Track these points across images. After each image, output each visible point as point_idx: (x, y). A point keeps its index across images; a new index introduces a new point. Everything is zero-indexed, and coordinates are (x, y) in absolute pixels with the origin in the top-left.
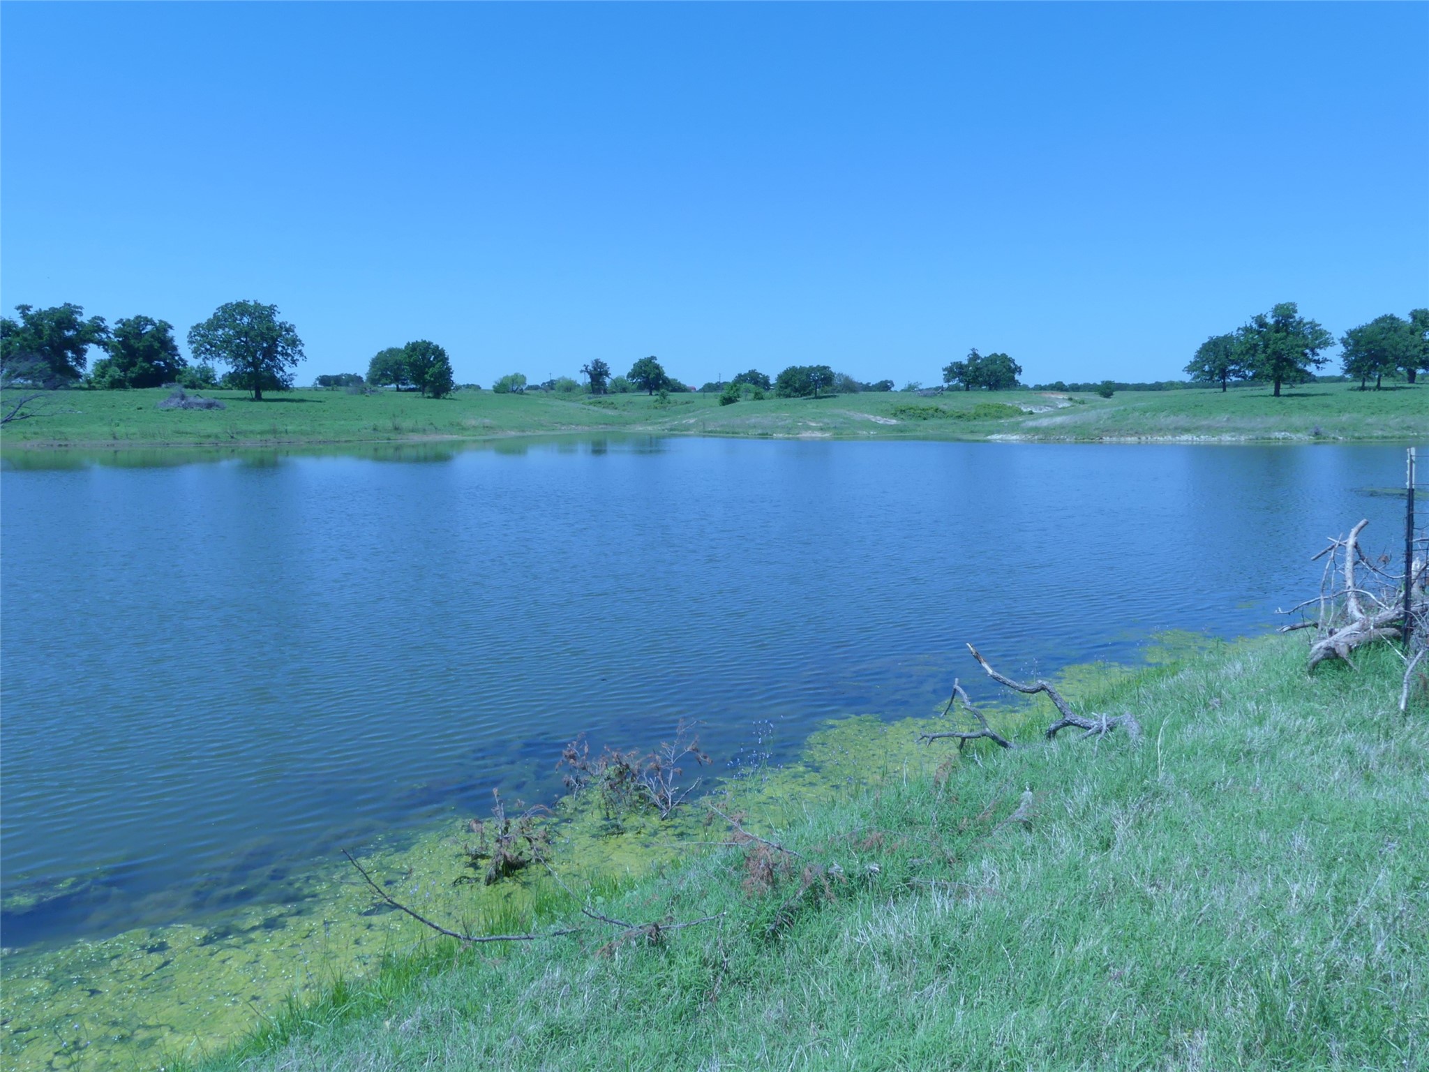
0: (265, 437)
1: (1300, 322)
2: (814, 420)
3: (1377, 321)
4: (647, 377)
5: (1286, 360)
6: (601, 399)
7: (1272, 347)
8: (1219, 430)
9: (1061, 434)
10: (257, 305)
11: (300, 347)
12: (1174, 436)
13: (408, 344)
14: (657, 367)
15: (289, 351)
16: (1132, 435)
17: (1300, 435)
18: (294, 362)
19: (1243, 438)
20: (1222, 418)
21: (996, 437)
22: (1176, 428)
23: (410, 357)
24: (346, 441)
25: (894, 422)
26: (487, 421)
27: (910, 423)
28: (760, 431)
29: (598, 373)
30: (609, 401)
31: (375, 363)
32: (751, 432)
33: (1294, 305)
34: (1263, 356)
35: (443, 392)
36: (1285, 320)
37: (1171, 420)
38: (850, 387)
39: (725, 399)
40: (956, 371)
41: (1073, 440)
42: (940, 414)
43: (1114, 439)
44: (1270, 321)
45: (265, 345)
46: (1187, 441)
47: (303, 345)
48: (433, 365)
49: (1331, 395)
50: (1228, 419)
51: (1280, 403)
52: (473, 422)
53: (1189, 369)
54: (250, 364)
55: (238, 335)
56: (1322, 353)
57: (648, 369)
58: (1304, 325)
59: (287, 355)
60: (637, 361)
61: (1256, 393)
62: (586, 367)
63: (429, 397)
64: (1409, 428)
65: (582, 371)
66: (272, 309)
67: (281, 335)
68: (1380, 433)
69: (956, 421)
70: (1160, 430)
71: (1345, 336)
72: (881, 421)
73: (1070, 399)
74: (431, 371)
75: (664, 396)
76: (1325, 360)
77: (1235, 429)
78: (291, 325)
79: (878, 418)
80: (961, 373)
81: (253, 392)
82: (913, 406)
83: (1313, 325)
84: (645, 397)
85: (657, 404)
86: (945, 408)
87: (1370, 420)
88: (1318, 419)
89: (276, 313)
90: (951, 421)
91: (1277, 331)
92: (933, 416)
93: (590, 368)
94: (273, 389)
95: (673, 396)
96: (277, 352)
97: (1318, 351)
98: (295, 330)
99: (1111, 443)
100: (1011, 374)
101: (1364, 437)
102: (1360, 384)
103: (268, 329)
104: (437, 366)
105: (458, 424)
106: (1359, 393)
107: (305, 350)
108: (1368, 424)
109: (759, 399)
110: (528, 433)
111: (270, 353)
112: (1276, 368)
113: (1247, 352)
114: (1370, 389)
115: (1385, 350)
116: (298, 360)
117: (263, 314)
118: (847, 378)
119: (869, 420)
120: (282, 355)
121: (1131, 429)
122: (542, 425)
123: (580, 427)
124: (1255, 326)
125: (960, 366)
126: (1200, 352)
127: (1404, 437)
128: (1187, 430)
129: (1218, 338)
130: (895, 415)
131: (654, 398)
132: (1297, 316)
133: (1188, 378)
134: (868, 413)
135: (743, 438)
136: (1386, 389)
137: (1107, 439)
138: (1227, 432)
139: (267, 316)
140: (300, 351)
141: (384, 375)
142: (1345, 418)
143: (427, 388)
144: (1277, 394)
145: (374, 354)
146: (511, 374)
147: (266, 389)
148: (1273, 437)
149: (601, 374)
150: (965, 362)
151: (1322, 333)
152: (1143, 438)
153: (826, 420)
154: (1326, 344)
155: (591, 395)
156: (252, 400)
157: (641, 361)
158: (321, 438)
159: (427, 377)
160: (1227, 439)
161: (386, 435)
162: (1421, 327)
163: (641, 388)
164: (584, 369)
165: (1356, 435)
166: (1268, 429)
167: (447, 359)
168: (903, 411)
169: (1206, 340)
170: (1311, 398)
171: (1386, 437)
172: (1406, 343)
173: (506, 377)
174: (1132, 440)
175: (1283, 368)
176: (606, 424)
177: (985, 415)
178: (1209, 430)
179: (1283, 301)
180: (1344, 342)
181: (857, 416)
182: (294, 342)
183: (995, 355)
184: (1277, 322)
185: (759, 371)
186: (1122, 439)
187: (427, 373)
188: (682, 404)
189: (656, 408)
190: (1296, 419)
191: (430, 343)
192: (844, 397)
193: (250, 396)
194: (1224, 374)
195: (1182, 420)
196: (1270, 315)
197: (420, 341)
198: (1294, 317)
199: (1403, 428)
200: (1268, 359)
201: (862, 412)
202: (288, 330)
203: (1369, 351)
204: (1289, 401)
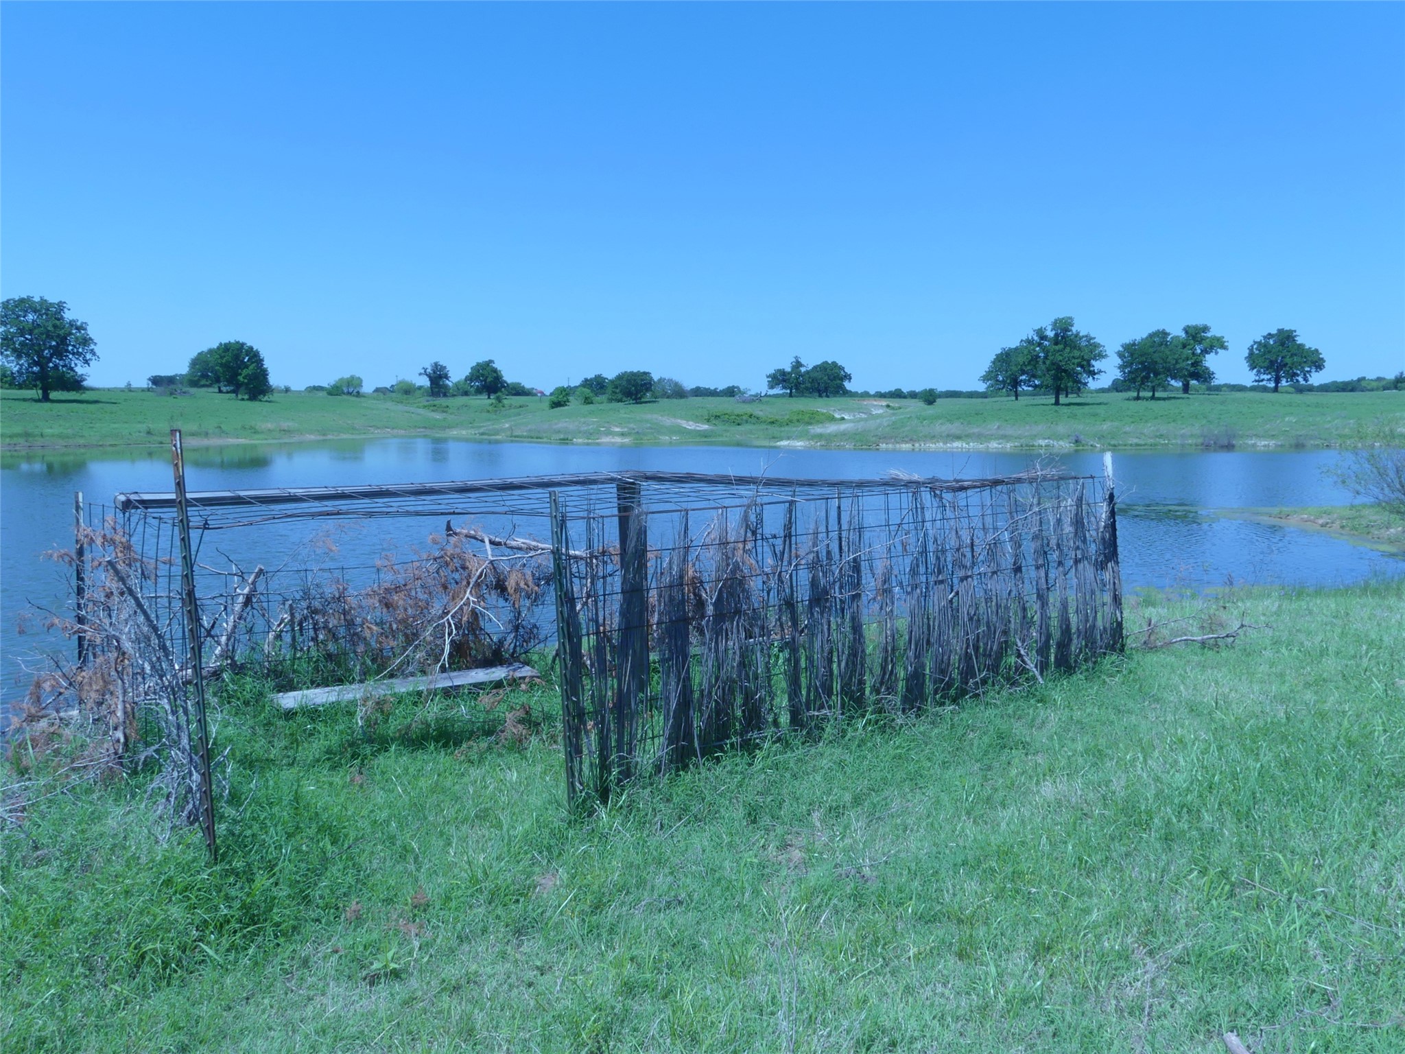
0: (15, 440)
1: (1078, 333)
2: (620, 425)
3: (1151, 336)
4: (485, 381)
5: (1065, 371)
6: (435, 403)
7: (1051, 358)
8: (989, 438)
9: (841, 440)
10: (43, 301)
11: (92, 346)
12: (945, 443)
13: (221, 344)
14: (495, 371)
15: (80, 350)
16: (907, 442)
17: (1061, 443)
18: (87, 362)
19: (1008, 445)
20: (993, 426)
21: (784, 443)
22: (948, 436)
23: (222, 357)
24: (111, 445)
25: (706, 427)
26: (286, 425)
27: (720, 427)
28: (562, 436)
29: (438, 377)
30: (444, 404)
31: (194, 363)
32: (555, 437)
33: (1071, 318)
34: (1043, 367)
35: (260, 394)
36: (1064, 335)
37: (947, 428)
38: (679, 393)
39: (554, 403)
40: (779, 378)
41: (852, 447)
42: (753, 420)
43: (890, 446)
44: (1050, 334)
45: (54, 343)
46: (957, 448)
47: (96, 344)
48: (247, 367)
49: (1106, 404)
50: (999, 427)
51: (1056, 411)
52: (269, 426)
53: (985, 379)
54: (36, 364)
55: (22, 332)
56: (1097, 365)
57: (485, 373)
58: (1081, 338)
59: (79, 354)
60: (475, 364)
61: (1035, 402)
62: (425, 370)
63: (243, 399)
64: (1161, 436)
65: (420, 374)
66: (60, 306)
67: (71, 334)
68: (1136, 441)
69: (769, 427)
70: (933, 438)
71: (1121, 349)
72: (691, 426)
73: (888, 406)
74: (245, 372)
75: (499, 400)
76: (1100, 372)
77: (1005, 437)
78: (82, 323)
79: (691, 423)
80: (784, 381)
81: (40, 392)
82: (728, 412)
83: (1089, 338)
84: (483, 401)
85: (490, 408)
86: (760, 414)
87: (1127, 429)
88: (1081, 427)
89: (65, 310)
90: (764, 426)
91: (1056, 343)
92: (747, 422)
93: (429, 371)
94: (63, 390)
95: (511, 400)
96: (67, 351)
97: (1093, 362)
98: (88, 328)
99: (887, 450)
100: (839, 382)
101: (1119, 445)
102: (1135, 394)
103: (55, 326)
104: (251, 367)
105: (251, 428)
106: (1133, 403)
107: (97, 349)
108: (1125, 433)
109: (589, 403)
110: (330, 437)
111: (60, 351)
112: (1057, 378)
113: (1029, 363)
114: (1144, 398)
115: (1156, 362)
116: (90, 359)
117: (52, 312)
118: (676, 384)
119: (679, 426)
120: (73, 354)
121: (907, 436)
122: (354, 429)
123: (396, 431)
124: (1036, 338)
125: (783, 373)
126: (994, 362)
127: (1155, 445)
128: (958, 438)
129: (1010, 349)
130: (708, 420)
131: (490, 401)
132: (1074, 329)
133: (982, 387)
134: (682, 418)
135: (546, 443)
136: (1159, 399)
137: (883, 446)
138: (996, 439)
139: (56, 313)
140: (92, 350)
141: (204, 376)
142: (1106, 426)
143: (242, 389)
144: (1057, 403)
145: (194, 354)
146: (347, 375)
147: (56, 389)
148: (1036, 444)
149: (440, 377)
150: (788, 369)
151: (1096, 346)
152: (917, 445)
153: (632, 425)
154: (1101, 356)
155: (430, 398)
156: (38, 401)
157: (478, 364)
158: (82, 441)
159: (241, 378)
160: (994, 445)
161: (159, 439)
162: (1192, 342)
163: (479, 391)
164: (423, 371)
165: (1112, 443)
166: (1035, 437)
167: (262, 360)
168: (717, 417)
169: (999, 352)
170: (1087, 407)
171: (1140, 445)
172: (1176, 356)
173: (341, 380)
174: (906, 447)
175: (1060, 379)
176: (425, 428)
177: (798, 421)
178: (979, 437)
179: (1062, 315)
180: (1120, 355)
181: (668, 421)
182: (86, 341)
183: (826, 362)
184: (1057, 335)
185: (604, 375)
186: (898, 446)
187: (241, 374)
188: (516, 407)
189: (488, 411)
190: (1061, 429)
191: (243, 344)
192: (664, 402)
193: (36, 397)
194: (1015, 383)
195: (955, 428)
196: (1049, 328)
197: (232, 341)
198: (1071, 330)
199: (1157, 437)
200: (1048, 370)
201: (675, 417)
202: (78, 329)
203: (1142, 363)
204: (1065, 410)
